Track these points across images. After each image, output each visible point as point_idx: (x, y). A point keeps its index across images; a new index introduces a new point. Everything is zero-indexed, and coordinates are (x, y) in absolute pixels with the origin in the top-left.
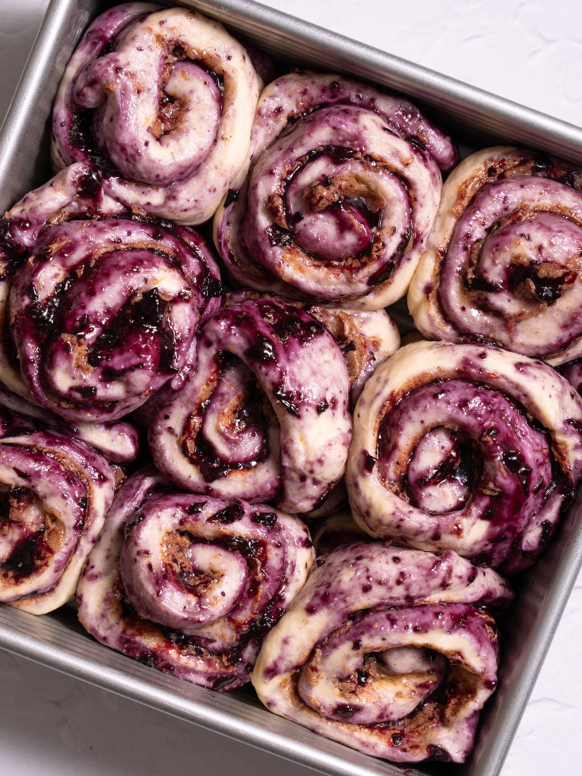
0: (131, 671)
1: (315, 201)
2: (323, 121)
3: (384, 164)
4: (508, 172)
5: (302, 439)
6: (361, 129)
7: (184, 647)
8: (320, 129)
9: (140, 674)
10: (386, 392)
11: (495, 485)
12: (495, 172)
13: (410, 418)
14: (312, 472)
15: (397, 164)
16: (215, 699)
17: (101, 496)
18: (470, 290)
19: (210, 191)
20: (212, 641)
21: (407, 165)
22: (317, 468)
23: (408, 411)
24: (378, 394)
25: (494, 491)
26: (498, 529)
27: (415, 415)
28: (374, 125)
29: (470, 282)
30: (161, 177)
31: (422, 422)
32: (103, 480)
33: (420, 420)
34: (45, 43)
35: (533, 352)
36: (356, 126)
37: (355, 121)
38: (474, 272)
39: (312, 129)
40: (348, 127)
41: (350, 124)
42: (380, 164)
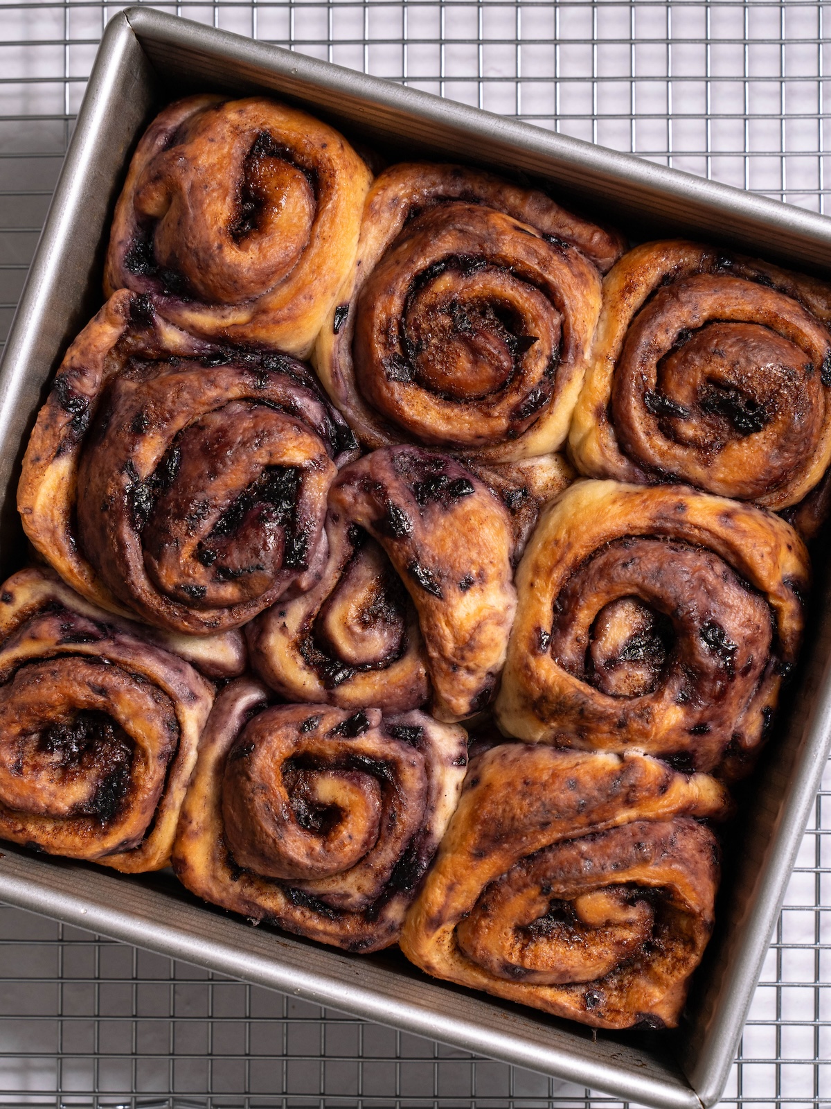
0: (247, 946)
5: (448, 623)
9: (260, 950)
16: (359, 976)
17: (193, 718)
20: (347, 896)
32: (194, 697)
34: (83, 141)
35: (734, 491)
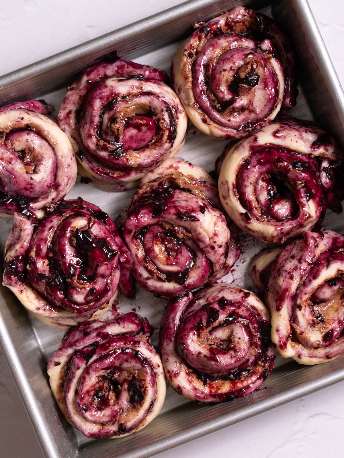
1: (117, 134)
2: (94, 99)
3: (132, 95)
4: (198, 48)
6: (111, 88)
7: (240, 376)
8: (95, 103)
10: (231, 186)
11: (300, 181)
12: (192, 54)
13: (246, 186)
14: (215, 242)
15: (136, 91)
18: (223, 112)
19: (68, 168)
20: (248, 360)
21: (141, 88)
22: (216, 239)
23: (242, 184)
24: (228, 190)
25: (302, 183)
26: (317, 198)
27: (247, 183)
28: (114, 82)
29: (220, 108)
30: (49, 185)
31: (251, 183)
33: (250, 183)
36: (107, 89)
37: (106, 86)
38: (218, 103)
39: (92, 107)
40: (106, 92)
41: (104, 90)
42: (130, 96)
